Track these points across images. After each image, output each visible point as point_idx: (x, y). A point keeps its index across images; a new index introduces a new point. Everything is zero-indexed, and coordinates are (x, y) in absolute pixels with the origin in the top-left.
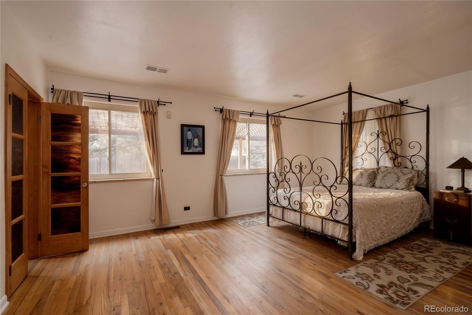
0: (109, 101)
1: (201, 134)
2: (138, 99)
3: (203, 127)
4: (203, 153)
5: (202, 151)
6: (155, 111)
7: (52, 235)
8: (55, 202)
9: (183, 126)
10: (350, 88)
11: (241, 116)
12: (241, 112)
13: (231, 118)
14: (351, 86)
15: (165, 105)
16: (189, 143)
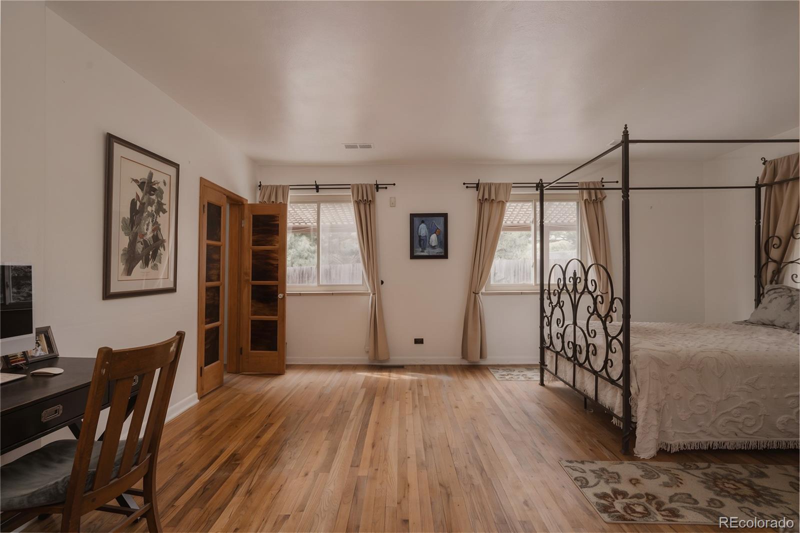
0: (318, 191)
1: (441, 227)
2: (350, 185)
3: (445, 216)
4: (445, 256)
5: (443, 254)
6: (370, 199)
7: (251, 350)
8: (254, 313)
9: (413, 216)
10: (626, 134)
11: (514, 192)
12: (514, 185)
13: (493, 197)
14: (627, 132)
15: (386, 188)
16: (422, 242)
